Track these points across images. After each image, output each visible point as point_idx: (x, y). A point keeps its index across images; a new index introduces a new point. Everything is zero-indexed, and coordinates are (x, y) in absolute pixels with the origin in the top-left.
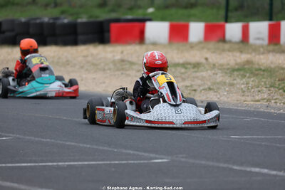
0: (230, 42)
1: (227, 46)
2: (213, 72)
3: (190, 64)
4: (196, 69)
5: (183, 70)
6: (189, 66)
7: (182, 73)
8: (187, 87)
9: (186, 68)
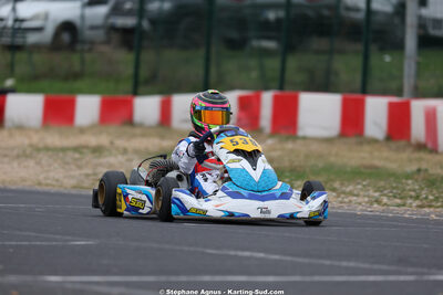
0: (141, 125)
1: (138, 131)
2: (125, 157)
3: (86, 147)
4: (97, 154)
5: (77, 156)
6: (85, 151)
7: (76, 160)
8: (87, 175)
9: (81, 153)
